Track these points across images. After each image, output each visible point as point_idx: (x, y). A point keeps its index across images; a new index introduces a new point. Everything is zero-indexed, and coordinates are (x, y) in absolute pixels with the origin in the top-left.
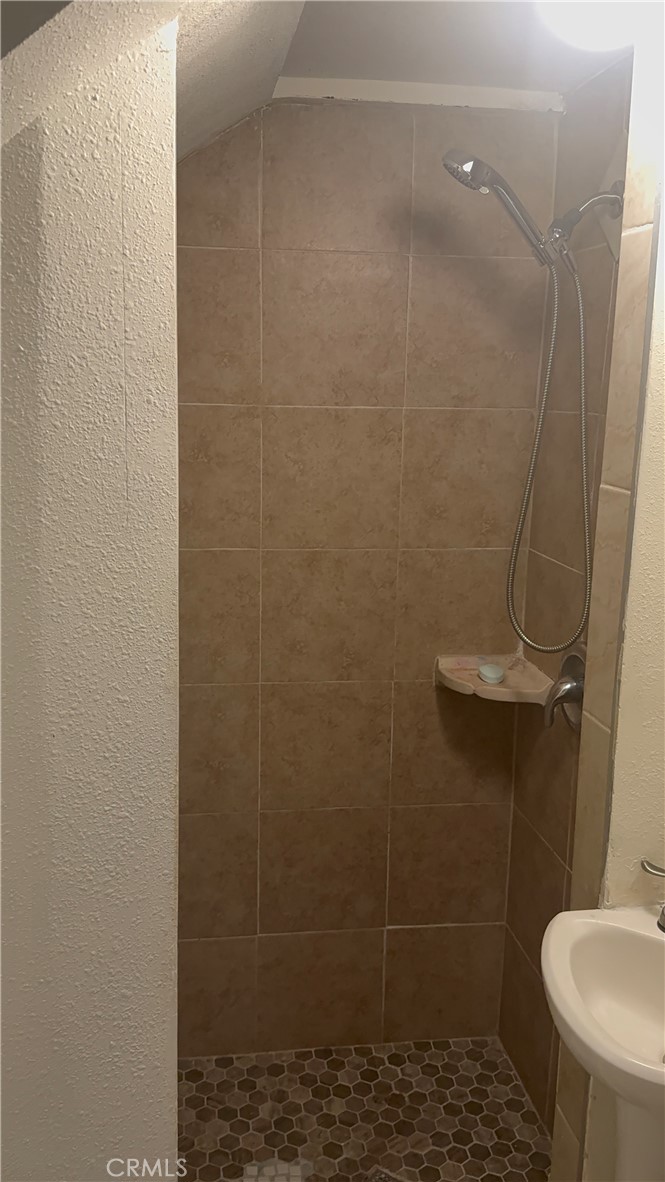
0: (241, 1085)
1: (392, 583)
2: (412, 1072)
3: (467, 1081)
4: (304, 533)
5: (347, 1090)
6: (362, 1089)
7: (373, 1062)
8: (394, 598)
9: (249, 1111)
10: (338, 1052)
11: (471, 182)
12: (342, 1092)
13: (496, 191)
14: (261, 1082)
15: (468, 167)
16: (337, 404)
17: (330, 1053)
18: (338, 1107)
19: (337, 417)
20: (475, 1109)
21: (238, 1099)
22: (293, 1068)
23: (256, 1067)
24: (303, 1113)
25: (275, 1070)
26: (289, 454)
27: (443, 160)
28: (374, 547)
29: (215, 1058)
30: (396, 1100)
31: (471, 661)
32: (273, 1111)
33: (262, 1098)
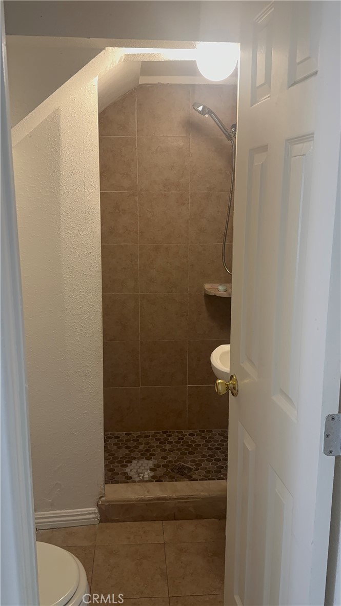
0: (133, 440)
1: (187, 256)
2: (197, 439)
3: (217, 441)
4: (154, 238)
5: (172, 442)
6: (177, 442)
7: (183, 435)
8: (187, 262)
9: (136, 447)
10: (170, 432)
11: (203, 113)
12: (170, 443)
13: (210, 115)
14: (140, 440)
15: (200, 108)
16: (165, 191)
17: (168, 432)
18: (168, 447)
19: (165, 196)
20: (218, 449)
21: (132, 444)
22: (153, 436)
23: (140, 435)
24: (155, 448)
25: (147, 437)
26: (148, 209)
27: (193, 106)
28: (180, 243)
29: (125, 433)
30: (190, 446)
31: (216, 285)
32: (145, 447)
33: (141, 444)
